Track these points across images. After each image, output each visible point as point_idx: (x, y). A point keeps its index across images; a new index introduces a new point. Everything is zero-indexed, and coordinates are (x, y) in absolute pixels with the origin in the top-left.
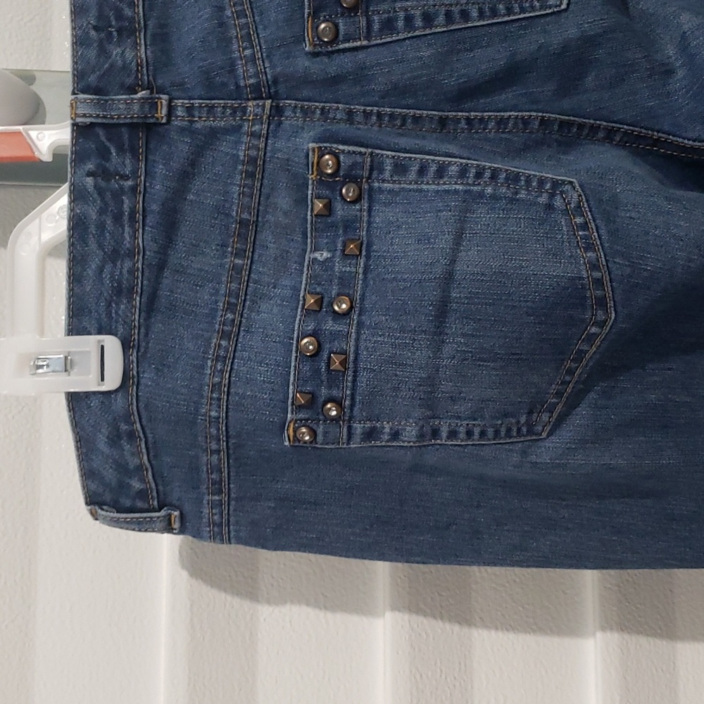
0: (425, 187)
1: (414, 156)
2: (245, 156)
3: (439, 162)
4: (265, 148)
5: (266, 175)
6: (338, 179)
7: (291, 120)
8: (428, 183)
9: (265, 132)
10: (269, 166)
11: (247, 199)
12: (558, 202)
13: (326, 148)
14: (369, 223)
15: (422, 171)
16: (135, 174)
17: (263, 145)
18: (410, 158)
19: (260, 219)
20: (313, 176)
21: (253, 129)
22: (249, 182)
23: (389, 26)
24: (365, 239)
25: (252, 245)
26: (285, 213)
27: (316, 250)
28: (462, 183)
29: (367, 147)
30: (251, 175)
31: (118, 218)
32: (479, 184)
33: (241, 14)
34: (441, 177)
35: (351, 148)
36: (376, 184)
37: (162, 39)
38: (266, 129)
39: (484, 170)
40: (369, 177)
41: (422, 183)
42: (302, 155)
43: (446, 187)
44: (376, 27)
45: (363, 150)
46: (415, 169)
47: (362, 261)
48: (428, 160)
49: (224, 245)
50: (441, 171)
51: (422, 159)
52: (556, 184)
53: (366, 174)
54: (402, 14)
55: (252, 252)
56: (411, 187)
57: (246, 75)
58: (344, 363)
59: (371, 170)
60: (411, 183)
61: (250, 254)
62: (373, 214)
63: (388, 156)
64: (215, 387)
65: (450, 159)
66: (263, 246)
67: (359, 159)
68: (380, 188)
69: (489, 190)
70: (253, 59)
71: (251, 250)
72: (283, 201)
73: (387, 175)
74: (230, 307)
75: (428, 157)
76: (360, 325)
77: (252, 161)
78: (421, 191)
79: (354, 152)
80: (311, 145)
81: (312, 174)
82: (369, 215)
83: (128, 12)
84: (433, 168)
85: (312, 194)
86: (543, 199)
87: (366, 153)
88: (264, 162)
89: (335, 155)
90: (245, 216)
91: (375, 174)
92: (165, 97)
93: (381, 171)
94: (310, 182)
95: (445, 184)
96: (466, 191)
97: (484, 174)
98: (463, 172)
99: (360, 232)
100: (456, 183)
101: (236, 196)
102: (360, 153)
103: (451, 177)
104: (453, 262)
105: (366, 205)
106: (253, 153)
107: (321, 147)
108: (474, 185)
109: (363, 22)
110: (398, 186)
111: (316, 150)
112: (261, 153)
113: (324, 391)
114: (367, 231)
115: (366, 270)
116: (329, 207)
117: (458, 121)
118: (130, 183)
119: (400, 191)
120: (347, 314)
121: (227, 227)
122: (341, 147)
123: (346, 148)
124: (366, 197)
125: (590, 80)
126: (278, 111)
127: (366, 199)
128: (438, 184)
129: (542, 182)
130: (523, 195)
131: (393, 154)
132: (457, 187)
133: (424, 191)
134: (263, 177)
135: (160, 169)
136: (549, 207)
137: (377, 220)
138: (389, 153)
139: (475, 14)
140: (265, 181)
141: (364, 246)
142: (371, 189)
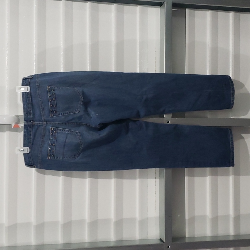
2: (43, 128)
4: (45, 127)
6: (53, 131)
7: (48, 124)
12: (77, 134)
15: (63, 130)
16: (31, 130)
19: (45, 135)
23: (59, 114)
27: (51, 138)
28: (67, 132)
29: (57, 127)
31: (29, 135)
33: (43, 113)
37: (34, 115)
38: (45, 125)
39: (69, 131)
44: (58, 114)
47: (56, 140)
49: (41, 137)
50: (65, 130)
52: (77, 132)
54: (61, 113)
57: (43, 120)
58: (54, 151)
64: (40, 153)
66: (45, 138)
67: (56, 129)
69: (70, 133)
70: (44, 118)
72: (47, 133)
74: (42, 144)
76: (56, 147)
83: (30, 112)
86: (75, 134)
89: (53, 128)
92: (34, 122)
93: (58, 130)
94: (50, 131)
95: (65, 132)
99: (56, 136)
101: (42, 132)
104: (66, 140)
109: (56, 114)
111: (51, 128)
113: (52, 154)
115: (57, 141)
116: (52, 134)
117: (67, 124)
118: (30, 131)
119: (60, 132)
120: (54, 145)
125: (82, 119)
126: (47, 123)
127: (57, 133)
129: (75, 132)
130: (73, 134)
131: (60, 128)
133: (63, 132)
134: (45, 130)
135: (34, 129)
136: (76, 135)
137: (58, 135)
139: (69, 113)
141: (56, 138)
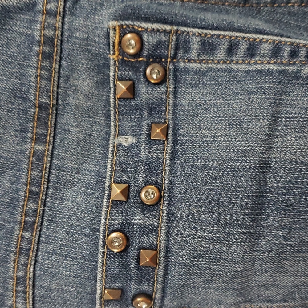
0: (234, 67)
1: (222, 33)
2: (40, 36)
3: (249, 39)
4: (62, 27)
5: (65, 56)
6: (141, 59)
8: (237, 63)
9: (62, 10)
10: (67, 47)
11: (44, 83)
13: (128, 26)
14: (175, 105)
15: (231, 49)
17: (60, 23)
18: (218, 36)
19: (60, 102)
20: (114, 56)
21: (48, 7)
22: (46, 64)
24: (170, 122)
25: (53, 130)
26: (86, 96)
27: (120, 133)
28: (275, 63)
29: (171, 23)
30: (48, 57)
32: (294, 64)
34: (252, 56)
35: (155, 26)
36: (182, 65)
38: (62, 7)
39: (298, 48)
40: (175, 57)
41: (231, 62)
42: (102, 34)
43: (259, 67)
45: (168, 27)
46: (223, 47)
47: (169, 147)
48: (237, 37)
49: (24, 131)
50: (252, 50)
51: (231, 37)
53: (171, 53)
55: (54, 137)
56: (219, 67)
58: (154, 259)
59: (177, 48)
60: (219, 63)
61: (52, 139)
62: (179, 95)
63: (194, 34)
64: (19, 281)
65: (261, 37)
66: (65, 130)
67: (164, 38)
68: (185, 68)
69: (306, 70)
71: (52, 135)
72: (84, 83)
73: (193, 54)
74: (32, 196)
75: (237, 34)
76: (170, 215)
77: (49, 41)
78: (230, 71)
79: (158, 30)
80: (112, 23)
81: (114, 54)
82: (175, 98)
84: (244, 46)
85: (114, 76)
87: (170, 32)
88: (62, 41)
89: (139, 35)
90: (44, 100)
91: (181, 53)
93: (187, 50)
94: (112, 62)
95: (256, 63)
96: (281, 72)
97: (299, 52)
98: (276, 51)
99: (165, 115)
100: (269, 63)
101: (33, 79)
102: (165, 31)
103: (263, 56)
104: (269, 149)
105: (172, 86)
106: (49, 33)
107: (122, 26)
108: (289, 65)
110: (205, 66)
111: (117, 28)
112: (58, 33)
113: (134, 287)
114: (173, 114)
115: (174, 153)
116: (132, 90)
119: (207, 71)
120: (156, 204)
121: (25, 112)
122: (144, 25)
123: (149, 26)
124: (171, 77)
127: (171, 81)
128: (249, 63)
131: (200, 31)
132: (271, 67)
133: (234, 71)
134: (61, 58)
137: (184, 102)
138: (196, 30)
140: (64, 63)
141: (171, 130)
142: (176, 70)
